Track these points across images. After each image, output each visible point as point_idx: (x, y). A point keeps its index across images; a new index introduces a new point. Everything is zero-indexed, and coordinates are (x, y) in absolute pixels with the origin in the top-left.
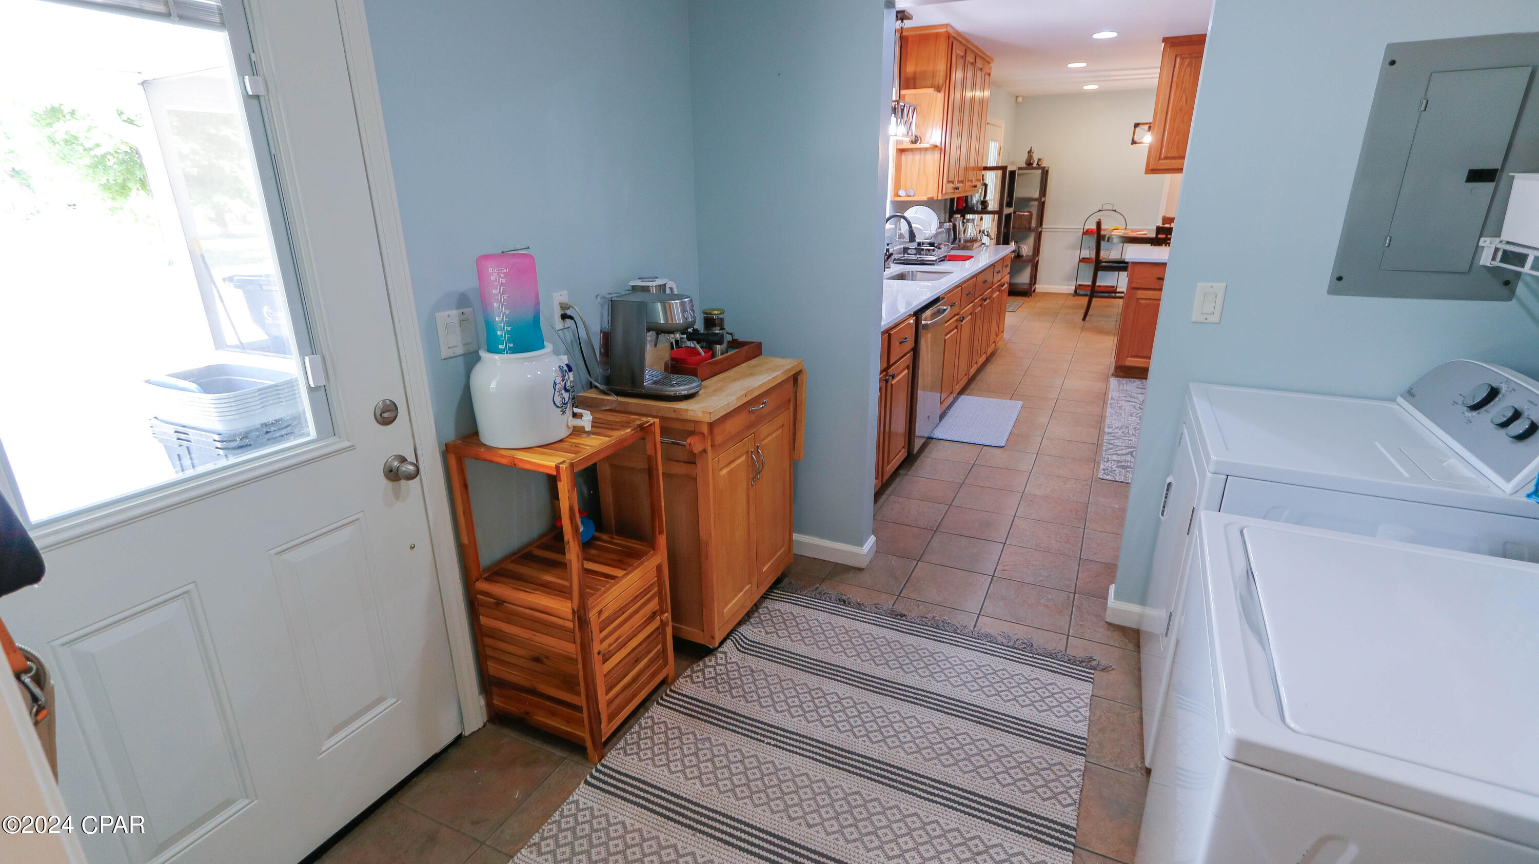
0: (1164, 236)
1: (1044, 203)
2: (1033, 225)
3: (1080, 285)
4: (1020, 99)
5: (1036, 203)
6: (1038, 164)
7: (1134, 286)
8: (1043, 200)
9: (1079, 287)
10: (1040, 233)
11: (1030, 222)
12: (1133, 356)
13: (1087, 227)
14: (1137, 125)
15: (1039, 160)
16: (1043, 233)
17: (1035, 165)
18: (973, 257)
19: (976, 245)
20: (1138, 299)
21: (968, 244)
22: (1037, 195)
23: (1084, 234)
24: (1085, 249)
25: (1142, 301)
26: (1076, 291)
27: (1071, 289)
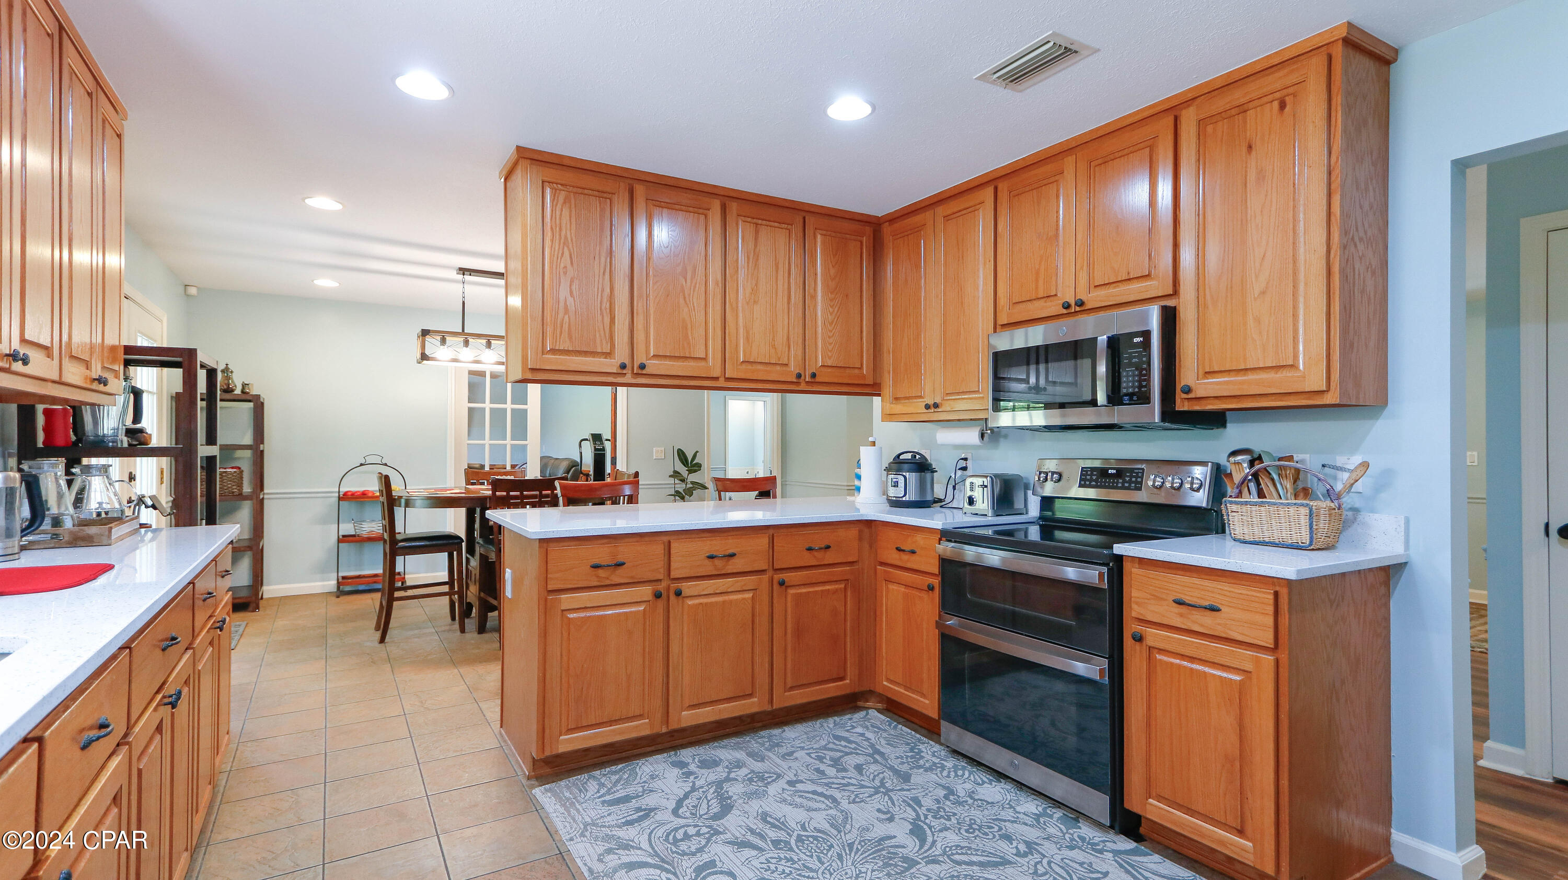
0: (505, 493)
1: (262, 452)
2: (247, 489)
3: (344, 578)
4: (193, 291)
5: (248, 453)
6: (243, 392)
7: (550, 587)
8: (261, 447)
9: (343, 581)
10: (262, 502)
11: (240, 485)
12: (570, 731)
13: (343, 489)
14: (425, 333)
15: (244, 385)
16: (265, 501)
17: (238, 391)
18: (110, 567)
19: (118, 531)
20: (563, 611)
21: (93, 530)
22: (248, 439)
23: (340, 499)
24: (344, 522)
25: (571, 616)
26: (338, 588)
27: (330, 584)
